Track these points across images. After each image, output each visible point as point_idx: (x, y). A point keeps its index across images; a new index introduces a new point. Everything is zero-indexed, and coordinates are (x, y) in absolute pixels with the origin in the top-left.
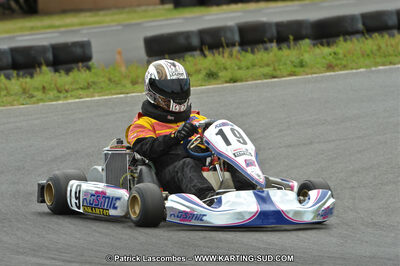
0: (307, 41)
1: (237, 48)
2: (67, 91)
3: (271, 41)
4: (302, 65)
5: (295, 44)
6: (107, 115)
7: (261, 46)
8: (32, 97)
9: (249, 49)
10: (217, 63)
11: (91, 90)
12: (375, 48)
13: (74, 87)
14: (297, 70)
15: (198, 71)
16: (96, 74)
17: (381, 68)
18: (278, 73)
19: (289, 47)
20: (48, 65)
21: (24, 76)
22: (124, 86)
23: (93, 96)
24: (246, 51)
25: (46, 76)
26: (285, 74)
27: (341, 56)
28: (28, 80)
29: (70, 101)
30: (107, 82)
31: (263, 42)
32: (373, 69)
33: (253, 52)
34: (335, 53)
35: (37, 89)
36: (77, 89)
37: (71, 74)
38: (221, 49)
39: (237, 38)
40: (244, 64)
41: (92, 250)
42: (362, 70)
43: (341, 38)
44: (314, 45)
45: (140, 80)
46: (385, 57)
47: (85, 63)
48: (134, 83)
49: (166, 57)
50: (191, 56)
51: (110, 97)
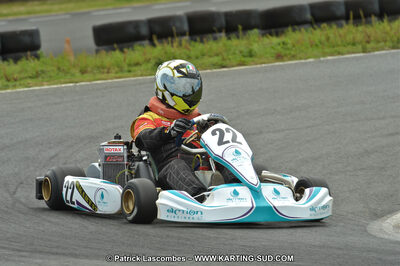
0: (256, 31)
1: (187, 38)
2: (16, 80)
3: (220, 31)
4: (251, 54)
5: (244, 34)
6: (56, 104)
7: (210, 36)
9: (198, 39)
10: (166, 53)
11: (40, 79)
12: (323, 38)
13: (22, 75)
14: (248, 59)
15: (148, 61)
16: (44, 63)
17: (329, 58)
18: (228, 62)
19: (238, 37)
22: (73, 75)
23: (42, 85)
24: (195, 40)
26: (235, 63)
27: (289, 46)
29: (18, 90)
30: (56, 71)
31: (213, 32)
32: (322, 59)
33: (202, 41)
34: (284, 43)
36: (26, 78)
37: (19, 63)
38: (170, 39)
39: (186, 27)
40: (193, 54)
41: (42, 239)
42: (311, 60)
43: (290, 29)
44: (263, 35)
45: (89, 69)
46: (334, 47)
47: (34, 52)
48: (83, 72)
49: (115, 46)
50: (140, 45)
51: (59, 86)
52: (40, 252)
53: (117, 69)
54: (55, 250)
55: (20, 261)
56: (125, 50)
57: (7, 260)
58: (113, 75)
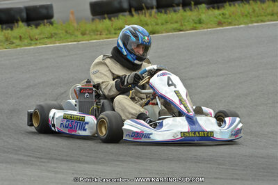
0: (204, 5)
1: (155, 10)
2: (37, 40)
3: (178, 5)
4: (200, 22)
5: (195, 8)
6: (65, 56)
7: (171, 9)
8: (13, 43)
9: (163, 11)
10: (141, 21)
11: (53, 39)
12: (251, 11)
13: (42, 36)
14: (198, 25)
16: (57, 28)
17: (255, 24)
18: (184, 27)
19: (191, 10)
20: (23, 21)
21: (6, 29)
22: (76, 36)
23: (55, 43)
24: (161, 12)
25: (21, 29)
26: (188, 28)
27: (227, 16)
28: (9, 31)
29: (39, 46)
30: (65, 33)
31: (172, 6)
32: (250, 25)
33: (166, 13)
34: (223, 14)
35: (16, 38)
36: (43, 38)
37: (39, 27)
38: (143, 11)
39: (154, 3)
40: (159, 21)
41: (56, 150)
42: (242, 26)
43: (227, 4)
44: (208, 8)
45: (87, 32)
46: (258, 17)
47: (49, 20)
48: (83, 34)
49: (106, 16)
50: (123, 15)
51: (67, 44)
52: (55, 159)
53: (106, 32)
54: (65, 158)
55: (41, 165)
56: (113, 19)
57: (32, 165)
58: (103, 36)
